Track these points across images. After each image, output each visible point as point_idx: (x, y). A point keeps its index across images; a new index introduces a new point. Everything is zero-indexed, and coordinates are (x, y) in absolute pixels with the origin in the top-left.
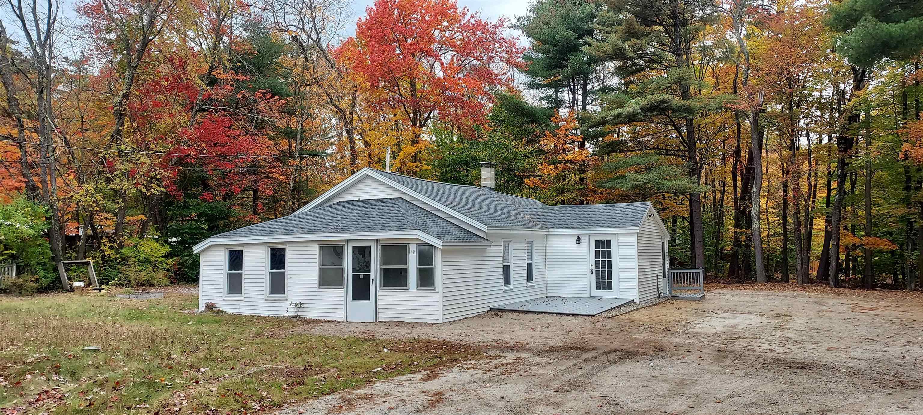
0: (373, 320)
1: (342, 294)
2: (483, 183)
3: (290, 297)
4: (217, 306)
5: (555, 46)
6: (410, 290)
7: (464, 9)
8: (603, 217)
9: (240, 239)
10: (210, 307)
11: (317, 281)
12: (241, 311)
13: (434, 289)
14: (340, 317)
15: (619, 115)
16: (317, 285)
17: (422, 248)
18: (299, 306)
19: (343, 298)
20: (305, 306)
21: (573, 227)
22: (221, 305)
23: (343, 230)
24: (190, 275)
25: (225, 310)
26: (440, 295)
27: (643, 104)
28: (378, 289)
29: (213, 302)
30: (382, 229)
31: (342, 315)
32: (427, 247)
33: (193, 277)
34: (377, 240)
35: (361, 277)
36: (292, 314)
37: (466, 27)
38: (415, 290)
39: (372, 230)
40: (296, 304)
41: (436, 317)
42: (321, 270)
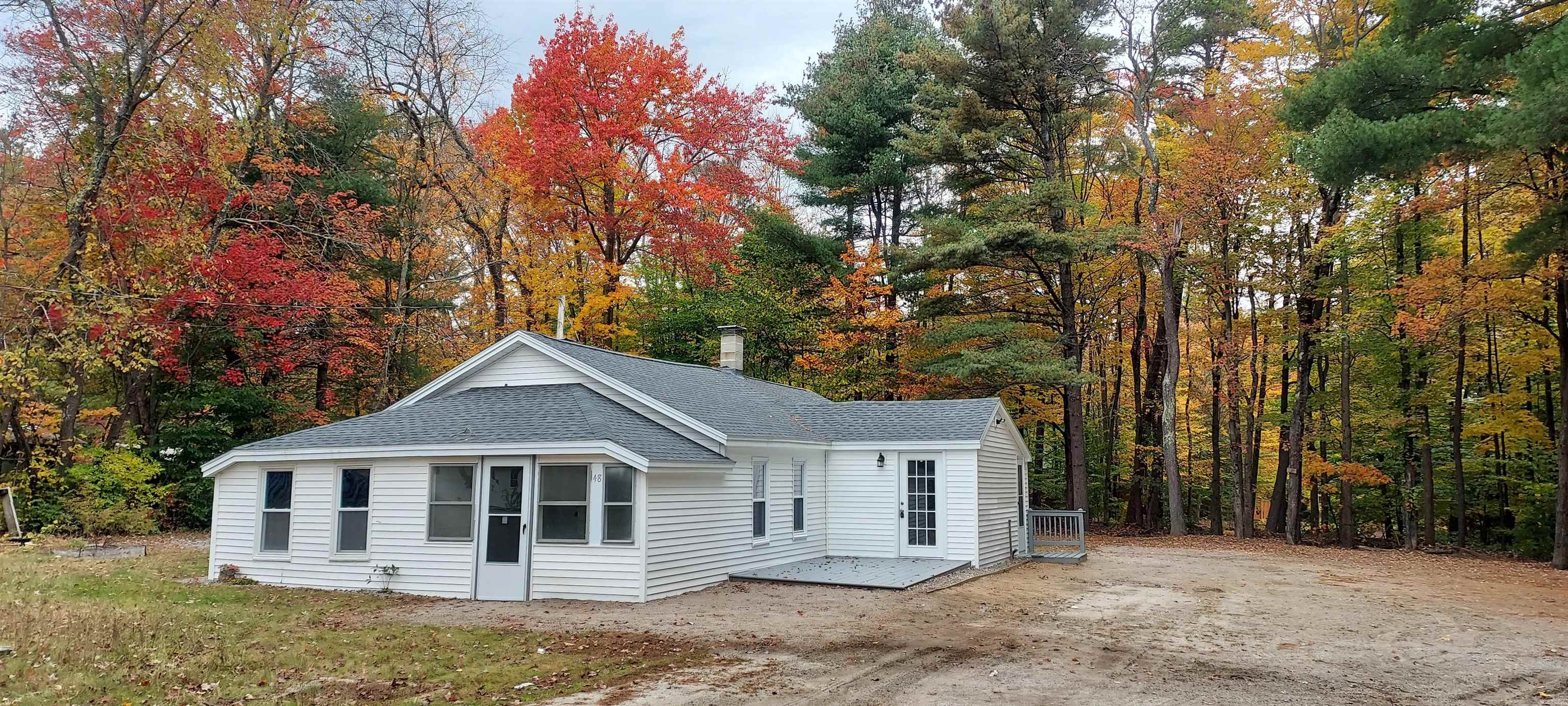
0: (522, 598)
1: (470, 552)
2: (723, 361)
3: (374, 556)
4: (242, 571)
5: (849, 135)
6: (590, 545)
7: (699, 69)
8: (922, 423)
9: (288, 452)
10: (229, 573)
11: (424, 529)
12: (285, 581)
13: (632, 543)
14: (464, 591)
15: (952, 253)
16: (424, 536)
17: (613, 470)
18: (390, 572)
19: (471, 559)
20: (401, 572)
21: (872, 438)
22: (249, 570)
23: (475, 439)
24: (196, 514)
25: (255, 579)
26: (642, 553)
27: (990, 236)
28: (534, 543)
29: (235, 564)
30: (544, 438)
31: (468, 589)
32: (621, 470)
33: (202, 519)
34: (534, 457)
35: (505, 521)
36: (377, 585)
37: (702, 99)
38: (599, 545)
39: (525, 439)
40: (385, 569)
41: (635, 593)
42: (433, 509)
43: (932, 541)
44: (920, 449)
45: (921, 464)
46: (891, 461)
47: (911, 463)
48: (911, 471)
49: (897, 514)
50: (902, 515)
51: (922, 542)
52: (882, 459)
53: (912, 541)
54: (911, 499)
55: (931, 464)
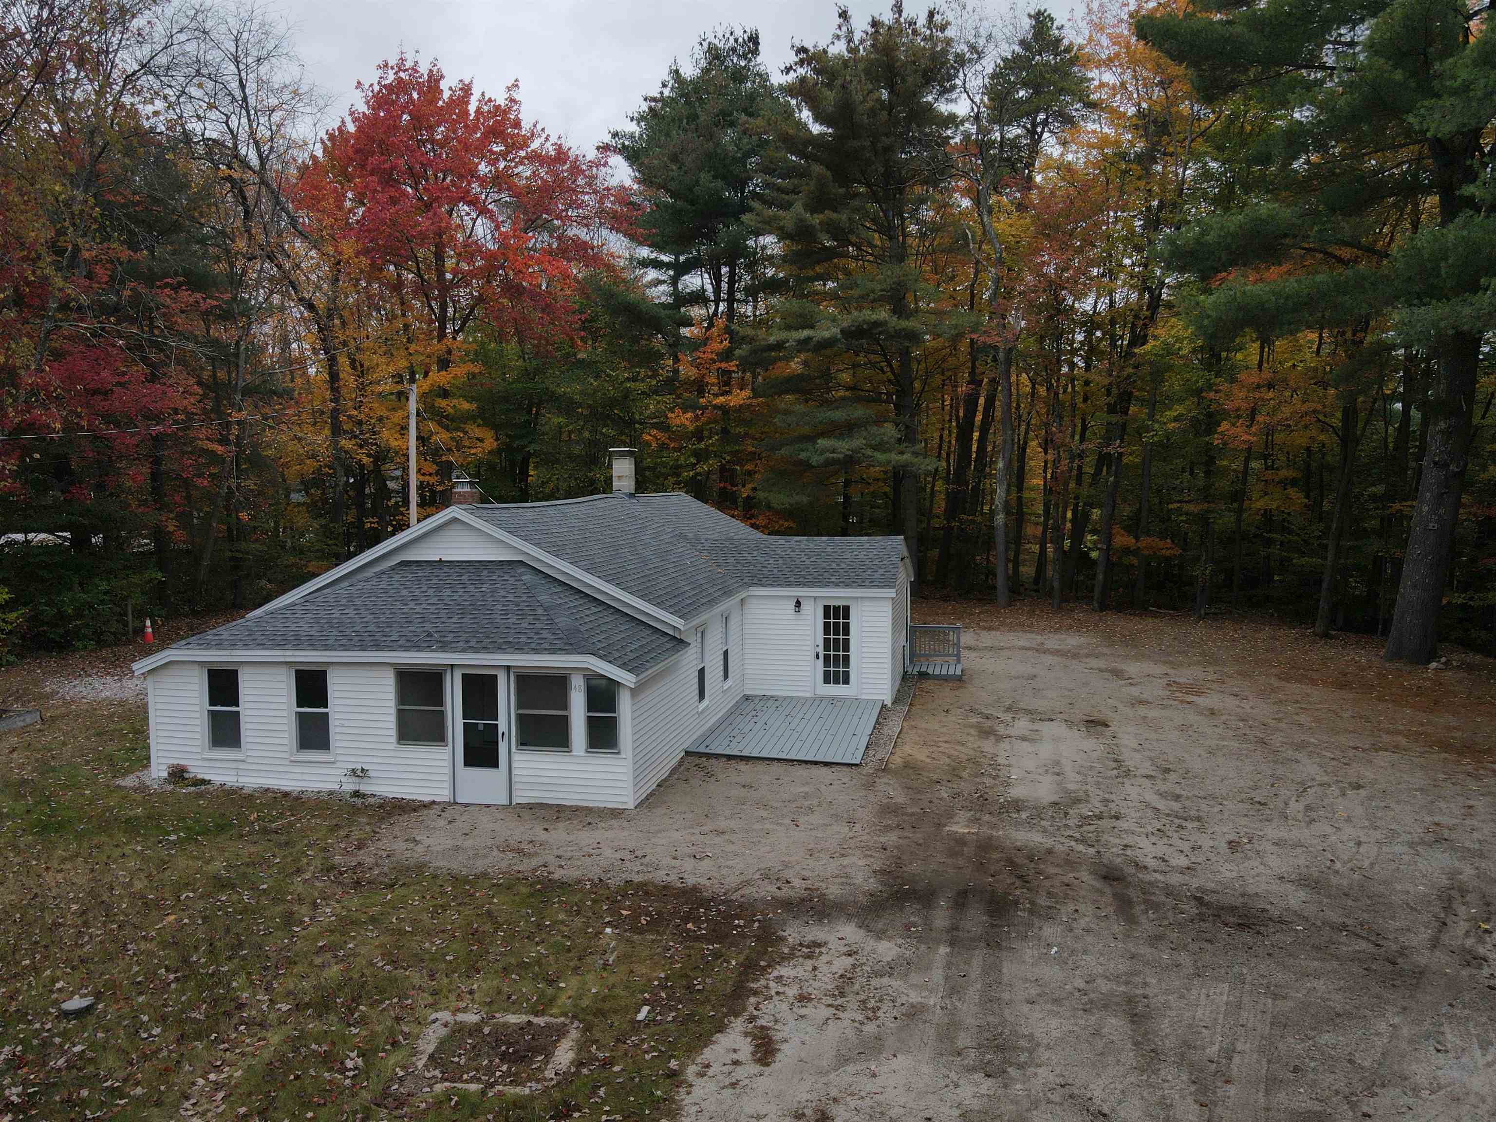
0: (505, 802)
1: (446, 757)
2: (616, 484)
3: (339, 758)
4: (191, 769)
6: (574, 753)
7: (535, 126)
8: (834, 565)
9: (234, 653)
10: (178, 774)
11: (393, 732)
12: (241, 780)
13: (618, 753)
14: (442, 794)
16: (394, 739)
17: (594, 682)
18: (361, 774)
19: (448, 764)
20: (371, 774)
21: (789, 585)
22: (198, 769)
23: (444, 647)
25: (207, 778)
26: (629, 762)
27: (845, 324)
28: (513, 750)
29: (182, 762)
30: (519, 648)
31: (446, 792)
32: (604, 682)
34: (508, 668)
35: (481, 728)
36: (349, 786)
37: (536, 157)
38: (583, 754)
39: (500, 649)
40: (354, 771)
41: (624, 799)
42: (401, 713)
43: (846, 681)
44: (837, 595)
45: (837, 609)
46: (806, 606)
47: (827, 608)
48: (827, 615)
49: (813, 655)
50: (818, 657)
51: (837, 682)
52: (798, 604)
53: (827, 681)
54: (827, 641)
55: (847, 609)
